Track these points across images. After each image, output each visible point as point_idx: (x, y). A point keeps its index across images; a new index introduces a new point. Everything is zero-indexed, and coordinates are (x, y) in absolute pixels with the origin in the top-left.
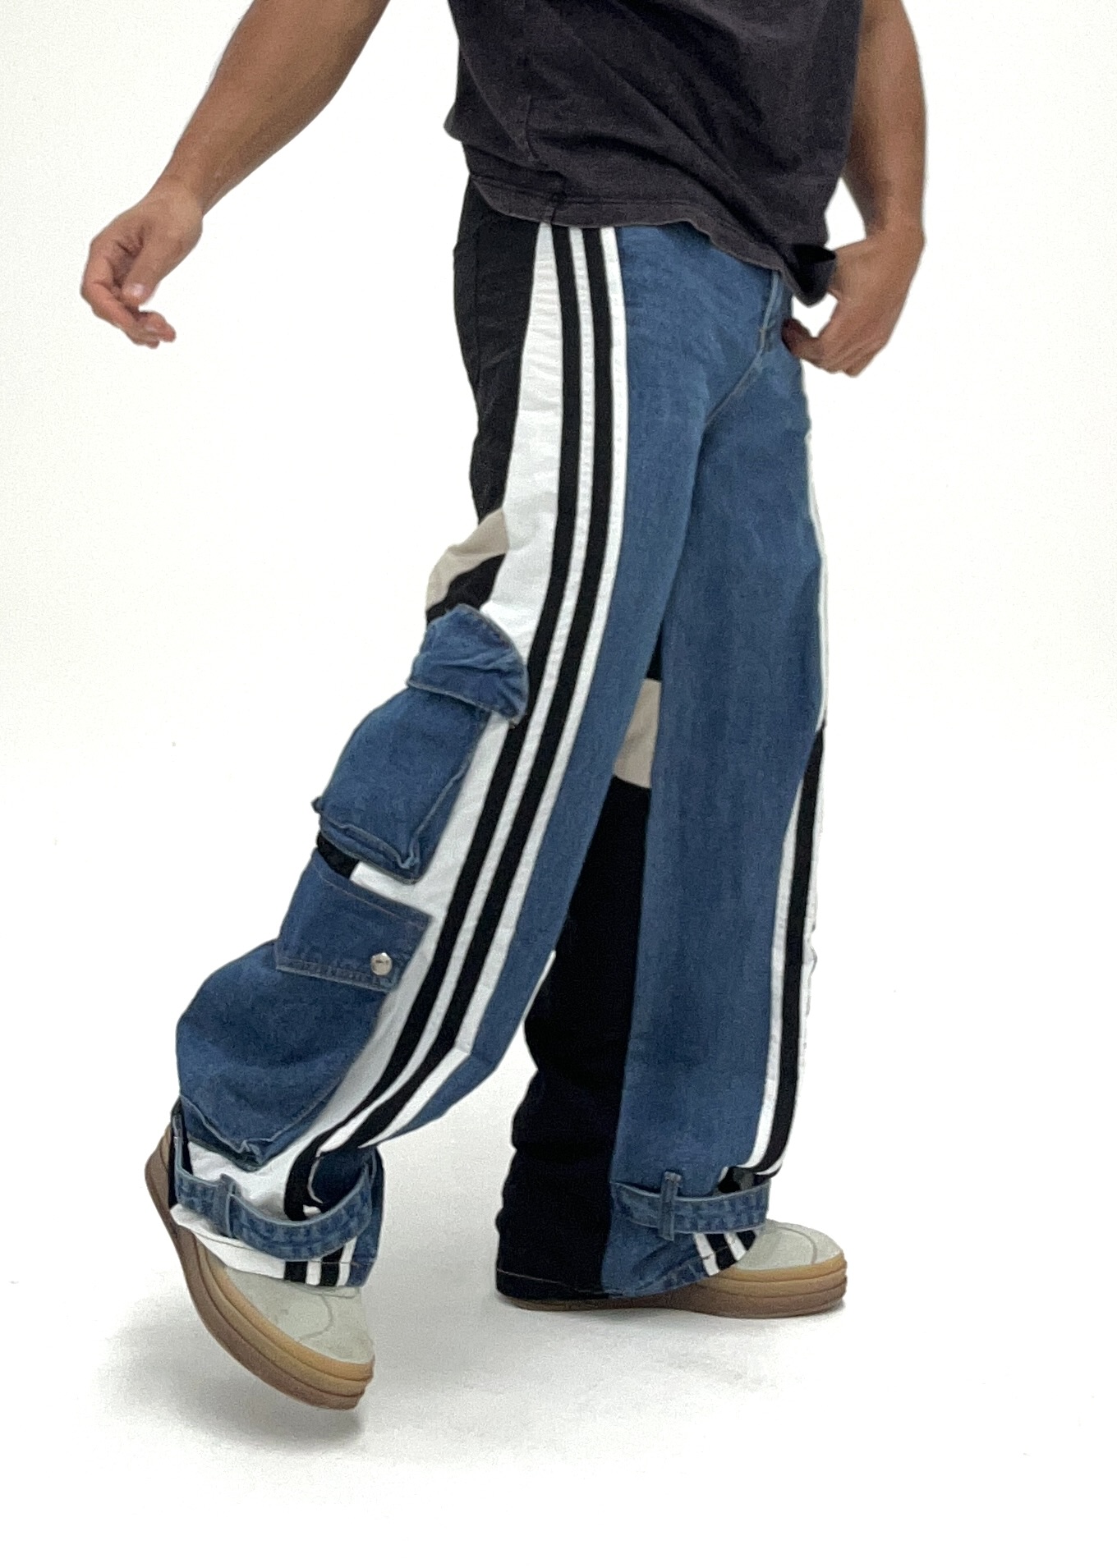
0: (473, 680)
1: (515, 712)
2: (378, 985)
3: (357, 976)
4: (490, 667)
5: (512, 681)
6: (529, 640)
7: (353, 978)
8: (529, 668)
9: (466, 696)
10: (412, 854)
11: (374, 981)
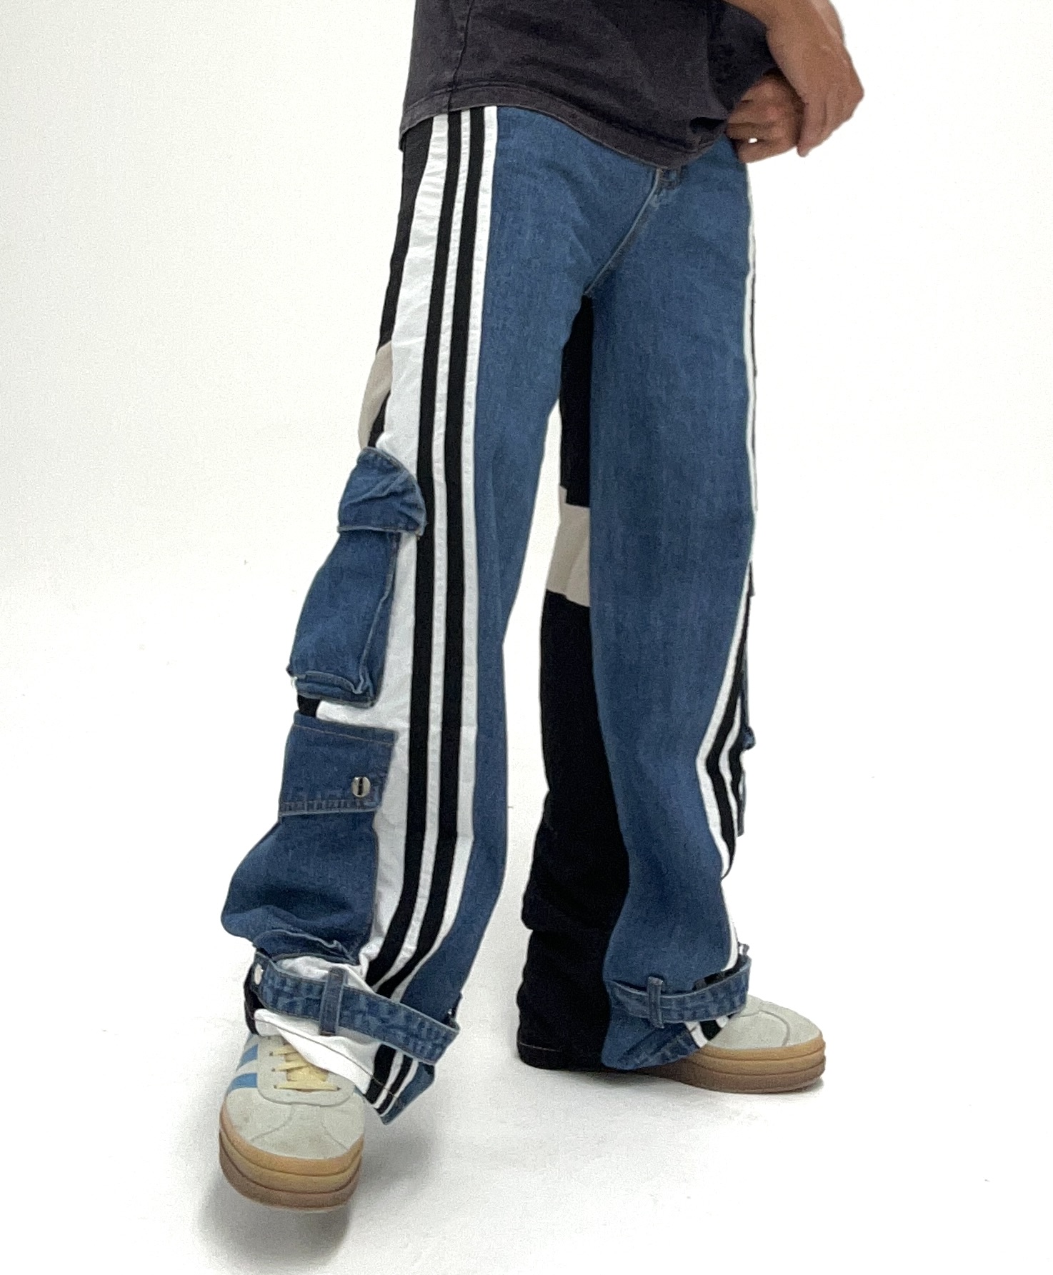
0: (377, 508)
1: (418, 525)
2: (363, 806)
3: (342, 804)
4: (385, 493)
5: (407, 498)
6: (414, 457)
7: (339, 807)
8: (419, 482)
9: (373, 526)
10: (361, 678)
11: (358, 804)
